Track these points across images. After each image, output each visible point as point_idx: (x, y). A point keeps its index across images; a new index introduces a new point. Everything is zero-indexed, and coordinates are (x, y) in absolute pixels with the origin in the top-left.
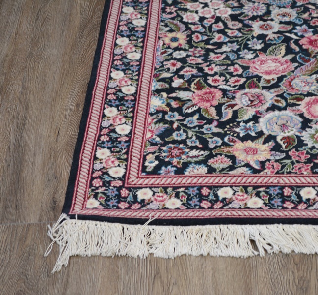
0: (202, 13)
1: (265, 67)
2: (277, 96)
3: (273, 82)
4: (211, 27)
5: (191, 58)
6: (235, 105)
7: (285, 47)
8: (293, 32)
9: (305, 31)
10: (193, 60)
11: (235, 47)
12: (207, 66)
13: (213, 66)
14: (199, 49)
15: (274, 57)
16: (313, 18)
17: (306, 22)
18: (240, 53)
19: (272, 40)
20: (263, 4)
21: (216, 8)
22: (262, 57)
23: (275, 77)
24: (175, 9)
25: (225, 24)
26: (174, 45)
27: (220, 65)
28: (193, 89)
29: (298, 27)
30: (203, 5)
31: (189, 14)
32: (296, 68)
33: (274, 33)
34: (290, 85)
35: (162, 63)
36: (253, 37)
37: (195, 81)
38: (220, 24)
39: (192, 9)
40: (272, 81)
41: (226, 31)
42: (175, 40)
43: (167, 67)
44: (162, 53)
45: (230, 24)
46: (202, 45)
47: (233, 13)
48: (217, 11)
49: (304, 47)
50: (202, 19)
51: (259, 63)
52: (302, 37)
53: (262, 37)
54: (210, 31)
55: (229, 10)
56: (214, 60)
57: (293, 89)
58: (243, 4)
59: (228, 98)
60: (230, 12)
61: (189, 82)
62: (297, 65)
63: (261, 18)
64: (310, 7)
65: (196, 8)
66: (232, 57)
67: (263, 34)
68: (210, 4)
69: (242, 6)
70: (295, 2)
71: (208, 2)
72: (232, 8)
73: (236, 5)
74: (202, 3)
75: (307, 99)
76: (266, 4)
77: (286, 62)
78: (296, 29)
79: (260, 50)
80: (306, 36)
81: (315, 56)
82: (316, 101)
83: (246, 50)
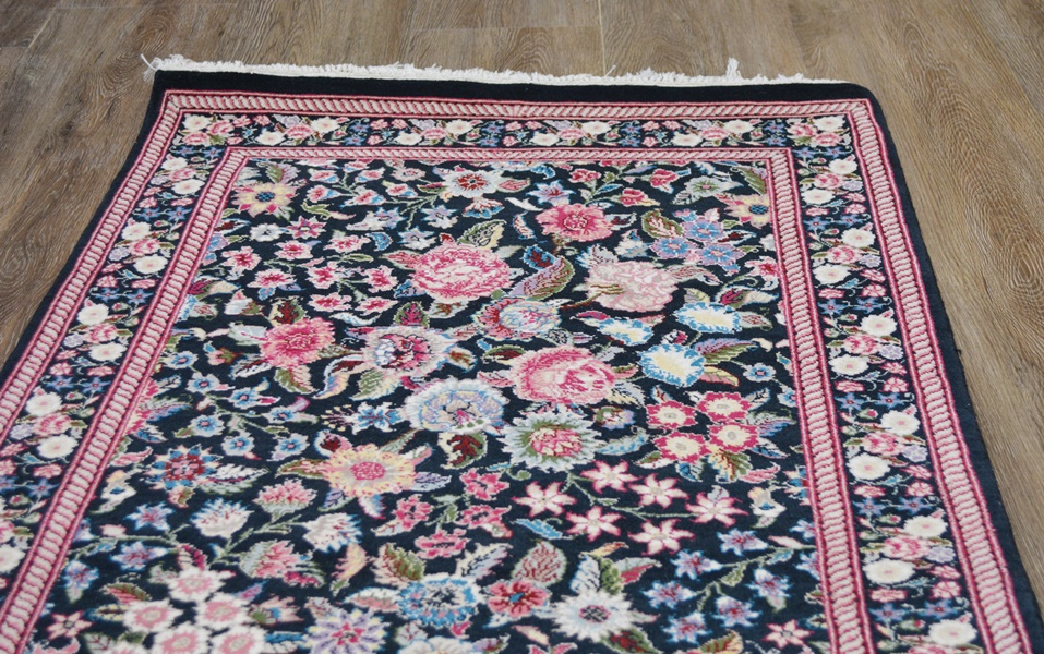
0: (168, 644)
20: (377, 614)
21: (218, 626)
24: (83, 625)
30: (178, 613)
31: (122, 645)
39: (136, 628)
47: (270, 649)
48: (218, 640)
55: (258, 633)
58: (313, 611)
60: (260, 644)
65: (150, 625)
68: (202, 609)
69: (304, 622)
70: (484, 613)
71: (200, 597)
72: (270, 629)
73: (287, 614)
74: (176, 604)
76: (386, 617)
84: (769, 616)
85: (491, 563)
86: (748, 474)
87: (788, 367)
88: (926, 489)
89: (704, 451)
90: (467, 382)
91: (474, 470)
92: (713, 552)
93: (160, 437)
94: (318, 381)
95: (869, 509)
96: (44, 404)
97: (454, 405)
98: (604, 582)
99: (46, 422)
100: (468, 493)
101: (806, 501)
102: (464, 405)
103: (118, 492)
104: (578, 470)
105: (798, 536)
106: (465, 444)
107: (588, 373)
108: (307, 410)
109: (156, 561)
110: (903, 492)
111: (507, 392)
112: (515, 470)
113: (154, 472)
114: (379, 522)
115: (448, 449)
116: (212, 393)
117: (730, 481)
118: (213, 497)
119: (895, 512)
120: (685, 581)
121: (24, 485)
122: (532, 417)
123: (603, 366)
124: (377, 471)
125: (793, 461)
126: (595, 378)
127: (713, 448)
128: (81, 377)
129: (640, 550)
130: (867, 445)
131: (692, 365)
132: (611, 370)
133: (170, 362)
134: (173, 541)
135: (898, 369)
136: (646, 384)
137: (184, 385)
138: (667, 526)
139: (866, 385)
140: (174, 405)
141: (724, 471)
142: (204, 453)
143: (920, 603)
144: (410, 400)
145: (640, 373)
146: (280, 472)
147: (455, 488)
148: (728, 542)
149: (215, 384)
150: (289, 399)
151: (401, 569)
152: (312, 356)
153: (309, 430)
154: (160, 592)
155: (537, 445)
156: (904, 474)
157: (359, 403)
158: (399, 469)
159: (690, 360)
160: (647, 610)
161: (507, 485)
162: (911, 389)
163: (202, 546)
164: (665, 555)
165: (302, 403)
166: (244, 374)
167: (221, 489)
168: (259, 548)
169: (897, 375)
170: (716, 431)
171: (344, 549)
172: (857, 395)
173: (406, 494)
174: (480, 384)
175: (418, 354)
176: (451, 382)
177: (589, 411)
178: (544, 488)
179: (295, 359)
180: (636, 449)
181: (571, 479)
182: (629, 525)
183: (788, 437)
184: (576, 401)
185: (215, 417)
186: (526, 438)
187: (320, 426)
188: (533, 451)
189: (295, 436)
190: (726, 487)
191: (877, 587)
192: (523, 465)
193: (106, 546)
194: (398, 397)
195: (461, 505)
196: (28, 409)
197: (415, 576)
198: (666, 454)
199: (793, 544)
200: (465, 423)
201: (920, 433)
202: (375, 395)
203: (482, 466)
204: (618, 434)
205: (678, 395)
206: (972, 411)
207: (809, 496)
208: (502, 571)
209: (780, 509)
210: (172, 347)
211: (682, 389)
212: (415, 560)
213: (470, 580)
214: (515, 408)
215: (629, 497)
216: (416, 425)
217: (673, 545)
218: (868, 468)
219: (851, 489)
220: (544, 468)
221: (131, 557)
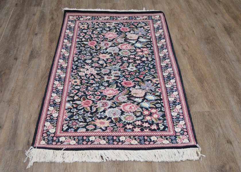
0: (86, 72)
1: (108, 92)
2: (112, 103)
3: (111, 98)
4: (89, 77)
5: (81, 89)
6: (97, 106)
7: (116, 85)
9: (123, 79)
10: (82, 89)
11: (98, 85)
12: (87, 92)
13: (89, 92)
14: (85, 86)
15: (112, 89)
16: (126, 74)
17: (124, 76)
18: (100, 87)
19: (111, 83)
22: (107, 89)
23: (112, 96)
24: (76, 71)
25: (94, 76)
26: (75, 84)
27: (92, 91)
28: (82, 100)
29: (121, 78)
32: (120, 93)
33: (112, 80)
34: (117, 99)
35: (71, 91)
36: (104, 81)
37: (83, 97)
39: (82, 71)
41: (95, 79)
42: (76, 82)
43: (73, 92)
44: (71, 87)
45: (96, 76)
46: (86, 84)
47: (97, 72)
48: (92, 72)
49: (123, 85)
50: (86, 75)
51: (106, 91)
52: (122, 81)
53: (108, 81)
54: (89, 79)
55: (96, 71)
57: (118, 100)
59: (94, 103)
60: (96, 72)
61: (81, 97)
62: (120, 91)
63: (108, 74)
64: (125, 70)
66: (97, 88)
67: (108, 80)
68: (89, 69)
69: (101, 70)
70: (120, 69)
71: (88, 68)
72: (97, 71)
73: (99, 69)
74: (86, 69)
75: (123, 104)
76: (109, 69)
77: (116, 91)
78: (120, 79)
79: (107, 86)
80: (124, 81)
81: (126, 89)
82: (127, 105)
83: (102, 86)
84: (150, 68)
85: (120, 64)
86: (148, 56)
87: (152, 45)
88: (168, 57)
90: (114, 47)
92: (145, 63)
93: (79, 54)
94: (96, 47)
95: (161, 59)
97: (113, 50)
98: (133, 66)
99: (64, 52)
103: (76, 59)
104: (128, 56)
105: (154, 62)
106: (115, 54)
107: (128, 46)
108: (95, 51)
109: (82, 65)
110: (165, 57)
111: (119, 48)
112: (121, 56)
113: (79, 57)
114: (107, 61)
115: (113, 54)
120: (141, 66)
121: (64, 58)
122: (122, 51)
124: (105, 56)
125: (152, 55)
127: (144, 53)
128: (67, 48)
129: (136, 63)
130: (161, 53)
132: (131, 46)
133: (77, 46)
134: (84, 63)
135: (165, 45)
136: (136, 47)
137: (80, 48)
138: (139, 61)
139: (162, 47)
141: (145, 56)
142: (84, 55)
143: (167, 67)
144: (107, 49)
146: (94, 57)
147: (115, 58)
148: (146, 62)
149: (83, 48)
150: (93, 49)
151: (110, 65)
152: (95, 45)
154: (84, 68)
157: (101, 50)
158: (108, 56)
159: (140, 45)
160: (138, 68)
162: (167, 47)
163: (88, 64)
164: (139, 63)
166: (87, 47)
167: (88, 58)
168: (94, 64)
171: (103, 64)
172: (160, 48)
173: (109, 59)
174: (116, 47)
176: (112, 47)
177: (129, 50)
178: (125, 58)
179: (92, 45)
180: (135, 54)
181: (128, 57)
182: (135, 61)
183: (152, 52)
184: (127, 49)
185: (85, 51)
187: (97, 52)
188: (123, 54)
189: (95, 53)
193: (76, 64)
194: (106, 49)
196: (62, 51)
197: (112, 66)
198: (138, 54)
199: (153, 62)
200: (114, 52)
201: (168, 51)
202: (103, 49)
203: (117, 56)
204: (133, 52)
206: (174, 49)
207: (155, 58)
208: (121, 65)
209: (152, 59)
210: (77, 44)
211: (140, 48)
212: (111, 64)
213: (118, 66)
214: (120, 50)
215: (134, 58)
216: (109, 52)
217: (140, 63)
218: (161, 55)
219: (159, 57)
220: (125, 56)
221: (79, 65)
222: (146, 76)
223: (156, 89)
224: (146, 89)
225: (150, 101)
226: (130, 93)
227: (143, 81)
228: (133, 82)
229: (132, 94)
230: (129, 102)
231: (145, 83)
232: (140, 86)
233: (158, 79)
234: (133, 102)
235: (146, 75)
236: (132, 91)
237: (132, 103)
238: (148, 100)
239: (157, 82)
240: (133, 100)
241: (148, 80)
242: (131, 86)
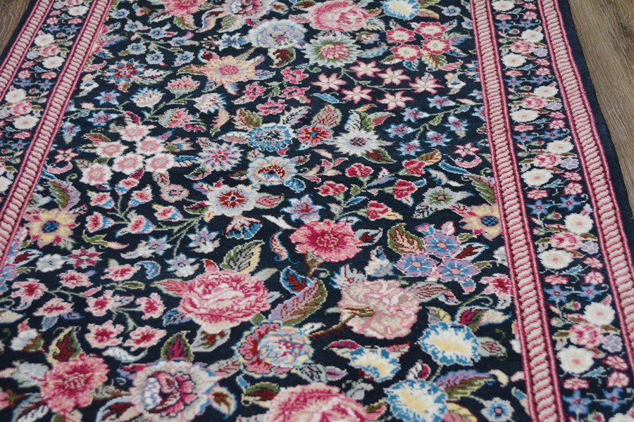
0: (121, 164)
1: (211, 302)
2: (222, 383)
3: (220, 342)
4: (127, 197)
5: (71, 273)
6: (127, 406)
7: (260, 249)
8: (283, 212)
9: (306, 210)
10: (73, 278)
11: (163, 245)
12: (95, 296)
13: (108, 293)
14: (92, 250)
15: (234, 273)
16: (325, 178)
17: (311, 188)
18: (170, 262)
19: (237, 232)
20: (236, 145)
21: (148, 154)
22: (211, 273)
23: (226, 326)
24: (73, 155)
25: (156, 190)
26: (47, 239)
27: (121, 293)
28: (50, 359)
29: (294, 201)
30: (126, 147)
31: (96, 165)
32: (274, 305)
33: (246, 214)
34: (255, 352)
35: (9, 283)
36: (202, 223)
37: (61, 336)
38: (148, 191)
39: (103, 156)
40: (218, 338)
41: (155, 206)
42: (51, 226)
43: (18, 294)
44: (18, 259)
45: (166, 189)
46: (100, 240)
47: (177, 165)
48: (149, 161)
49: (299, 249)
50: (118, 177)
51: (200, 290)
52: (299, 224)
53: (220, 223)
54: (124, 206)
55: (171, 157)
56: (113, 278)
57: (259, 361)
58: (201, 144)
59: (116, 385)
60: (172, 162)
61: (48, 337)
62: (277, 295)
63: (227, 178)
64: (323, 153)
65: (111, 154)
66: (152, 270)
67: (223, 216)
68: (139, 145)
69: (196, 150)
70: (296, 143)
71: (137, 139)
72: (177, 154)
73: (186, 146)
74: (125, 143)
75: (285, 394)
76: (241, 146)
77: (257, 288)
78: (289, 205)
79: (209, 255)
80: (306, 222)
81: (316, 274)
82: (303, 401)
83: (182, 256)
84: (456, 141)
85: (299, 117)
86: (445, 66)
87: (468, 7)
88: (547, 71)
89: (419, 54)
90: (283, 21)
91: (288, 68)
92: (425, 108)
93: (111, 55)
94: (198, 22)
95: (514, 83)
96: (44, 40)
97: (276, 33)
98: (363, 125)
99: (46, 49)
100: (286, 80)
101: (478, 80)
102: (282, 33)
103: (89, 85)
104: (347, 66)
105: (473, 98)
106: (283, 54)
107: (352, 14)
108: (193, 39)
109: (113, 121)
110: (533, 73)
111: (306, 25)
112: (312, 67)
113: (108, 74)
114: (236, 97)
115: (273, 57)
116: (139, 31)
117: (434, 70)
118: (142, 86)
119: (528, 84)
120: (409, 123)
121: (36, 83)
122: (321, 38)
123: (361, 10)
124: (234, 70)
125: (468, 60)
126: (357, 16)
127: (425, 52)
128: (64, 25)
129: (384, 108)
130: (513, 48)
131: (413, 8)
132: (366, 12)
133: (114, 15)
134: (121, 110)
135: (532, 6)
136: (386, 19)
137: (123, 27)
138: (398, 95)
139: (513, 16)
140: (117, 38)
141: (431, 65)
142: (136, 64)
143: (542, 132)
144: (251, 31)
145: (382, 13)
146: (179, 72)
147: (278, 77)
148: (433, 102)
149: (140, 26)
150: (182, 33)
151: (249, 121)
152: (195, 9)
153: (195, 49)
154: (116, 137)
155: (324, 54)
156: (534, 64)
157: (222, 34)
158: (246, 69)
159: (411, 5)
160: (388, 139)
161: (307, 76)
162: (539, 17)
163: (137, 113)
164: (398, 110)
165: (190, 35)
166: (156, 20)
167: (147, 82)
168: (169, 113)
169: (531, 10)
170: (426, 43)
171: (217, 112)
172: (508, 21)
173: (251, 82)
174: (291, 21)
175: (255, 6)
176: (274, 21)
177: (353, 35)
178: (328, 76)
179: (185, 11)
180: (381, 54)
181: (343, 71)
182: (377, 95)
183: (468, 46)
184: (346, 30)
185: (141, 44)
186: (317, 50)
187: (201, 47)
188: (322, 57)
189: (187, 53)
190: (432, 73)
191: (517, 124)
192: (316, 65)
193: (84, 114)
194: (244, 30)
195: (282, 87)
196: (36, 43)
197: (257, 125)
198: (397, 57)
199: (470, 103)
200: (283, 43)
201: (544, 41)
202: (231, 29)
203: (293, 65)
204: (370, 46)
205: (405, 24)
206: (574, 28)
207: (479, 77)
208: (306, 121)
209: (463, 84)
210: (115, 7)
211: (407, 21)
212: (256, 117)
213: (288, 126)
214: (311, 34)
215: (376, 80)
216: (255, 44)
217: (402, 105)
218: (513, 60)
219: (503, 73)
220: (328, 66)
221: (98, 119)
222: (430, 191)
223: (483, 281)
224: (423, 279)
225: (446, 370)
226: (330, 310)
227: (412, 225)
228: (355, 228)
229: (343, 318)
230: (323, 376)
231: (421, 235)
232: (393, 257)
233: (495, 212)
234: (344, 379)
235: (433, 183)
236: (343, 293)
237: (336, 390)
238: (434, 366)
239: (492, 232)
240: (343, 363)
241: (439, 218)
242: (343, 256)
